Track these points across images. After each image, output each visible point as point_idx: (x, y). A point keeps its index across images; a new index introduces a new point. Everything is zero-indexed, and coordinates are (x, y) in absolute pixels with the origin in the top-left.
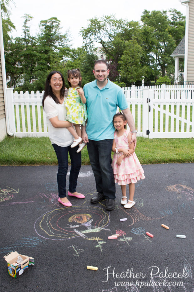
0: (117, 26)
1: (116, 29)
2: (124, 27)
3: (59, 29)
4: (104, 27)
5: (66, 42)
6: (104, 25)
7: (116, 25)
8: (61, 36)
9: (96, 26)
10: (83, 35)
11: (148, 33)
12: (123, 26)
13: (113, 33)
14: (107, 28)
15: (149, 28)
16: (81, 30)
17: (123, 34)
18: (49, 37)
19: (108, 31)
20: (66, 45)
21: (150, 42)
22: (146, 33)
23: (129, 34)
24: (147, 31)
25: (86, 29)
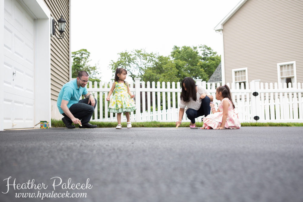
0: (148, 59)
1: (147, 63)
2: (155, 61)
3: (88, 62)
4: (135, 61)
5: (95, 75)
6: (134, 59)
7: (146, 59)
8: (90, 67)
9: (127, 59)
10: (112, 68)
11: (180, 67)
12: (154, 59)
13: (143, 67)
14: (138, 62)
15: (181, 62)
16: (110, 64)
17: (155, 67)
18: (78, 68)
19: (139, 65)
20: (95, 77)
21: (182, 75)
22: (178, 67)
23: (160, 67)
24: (178, 65)
25: (116, 62)
